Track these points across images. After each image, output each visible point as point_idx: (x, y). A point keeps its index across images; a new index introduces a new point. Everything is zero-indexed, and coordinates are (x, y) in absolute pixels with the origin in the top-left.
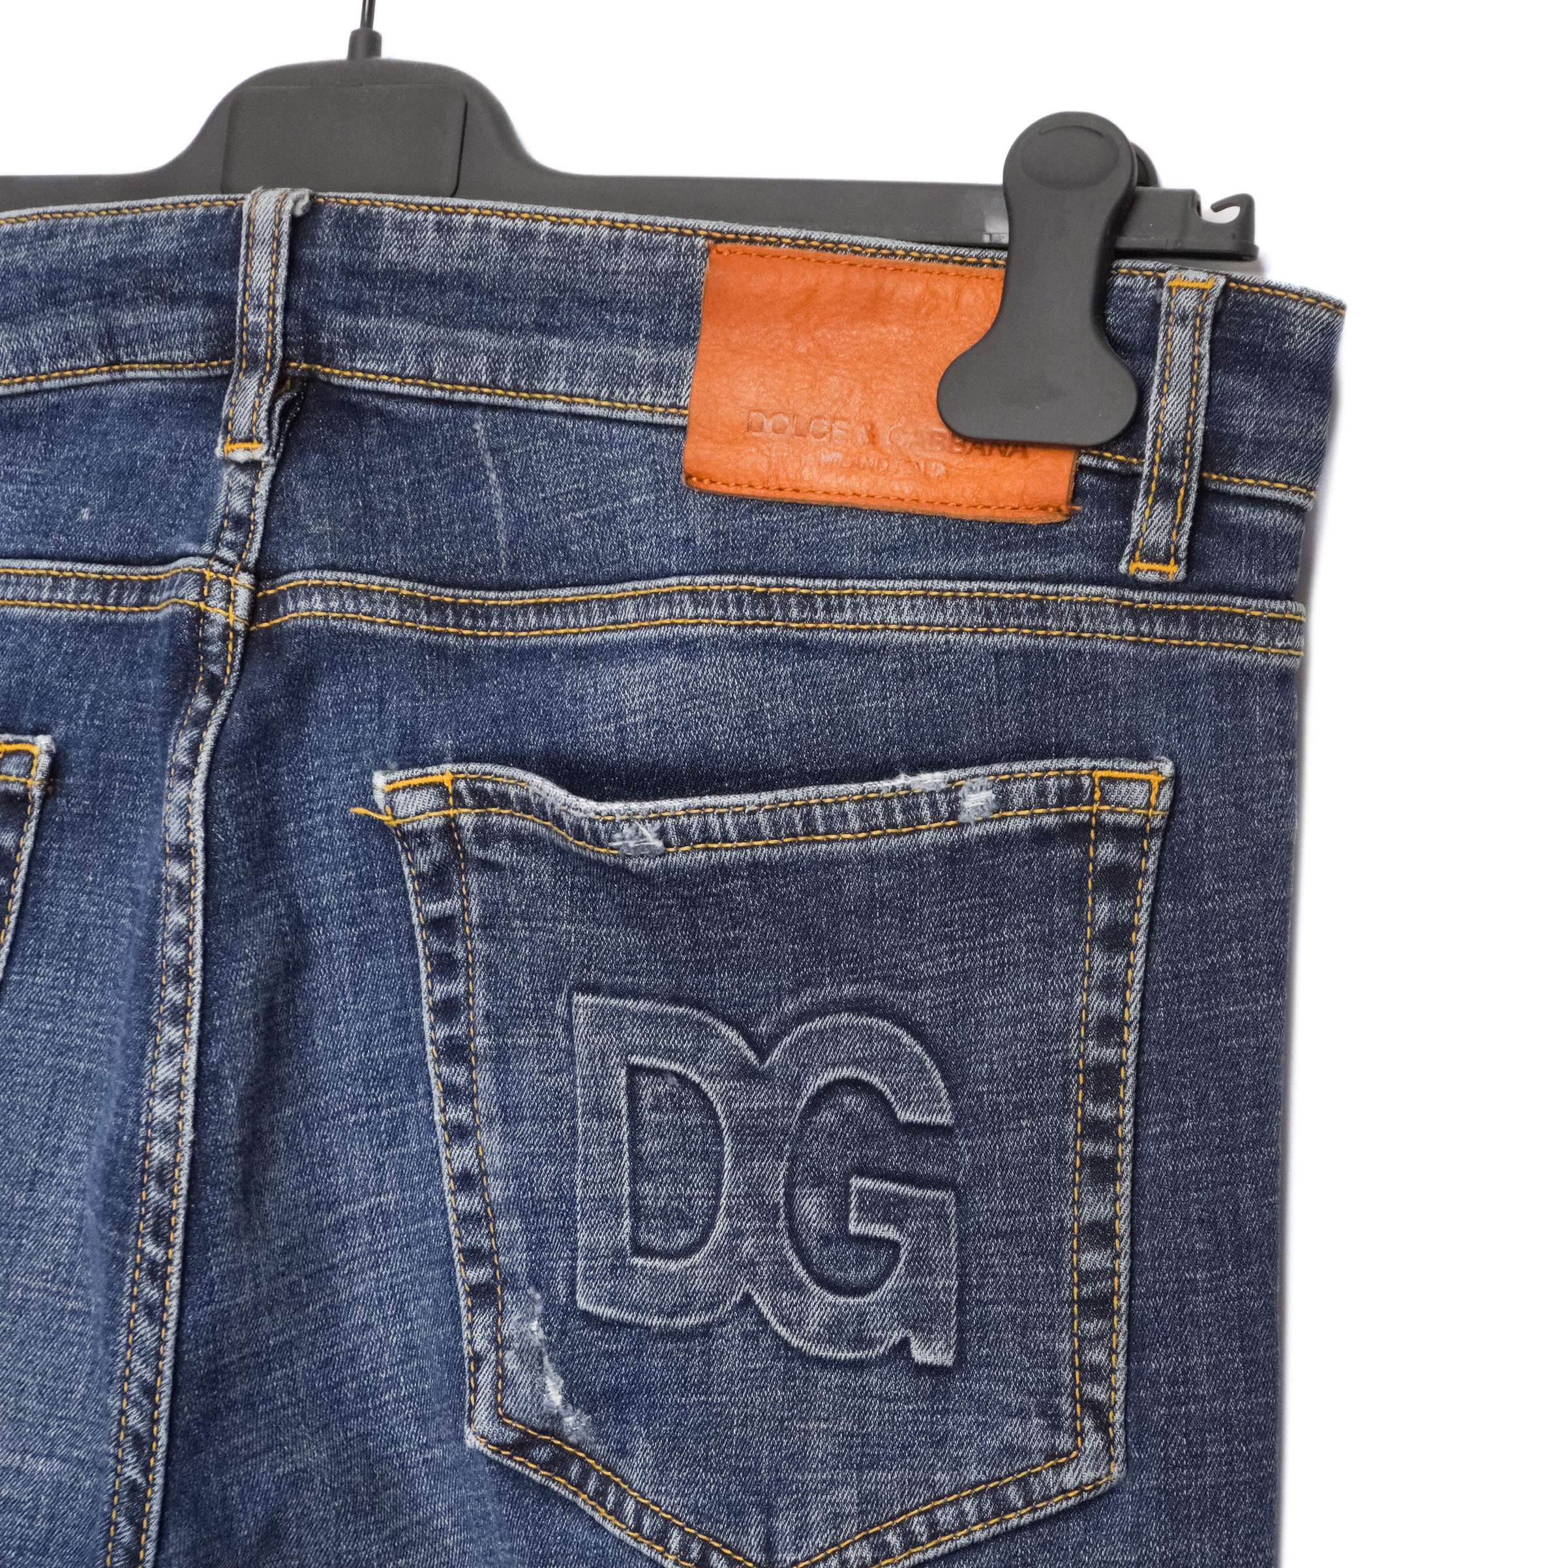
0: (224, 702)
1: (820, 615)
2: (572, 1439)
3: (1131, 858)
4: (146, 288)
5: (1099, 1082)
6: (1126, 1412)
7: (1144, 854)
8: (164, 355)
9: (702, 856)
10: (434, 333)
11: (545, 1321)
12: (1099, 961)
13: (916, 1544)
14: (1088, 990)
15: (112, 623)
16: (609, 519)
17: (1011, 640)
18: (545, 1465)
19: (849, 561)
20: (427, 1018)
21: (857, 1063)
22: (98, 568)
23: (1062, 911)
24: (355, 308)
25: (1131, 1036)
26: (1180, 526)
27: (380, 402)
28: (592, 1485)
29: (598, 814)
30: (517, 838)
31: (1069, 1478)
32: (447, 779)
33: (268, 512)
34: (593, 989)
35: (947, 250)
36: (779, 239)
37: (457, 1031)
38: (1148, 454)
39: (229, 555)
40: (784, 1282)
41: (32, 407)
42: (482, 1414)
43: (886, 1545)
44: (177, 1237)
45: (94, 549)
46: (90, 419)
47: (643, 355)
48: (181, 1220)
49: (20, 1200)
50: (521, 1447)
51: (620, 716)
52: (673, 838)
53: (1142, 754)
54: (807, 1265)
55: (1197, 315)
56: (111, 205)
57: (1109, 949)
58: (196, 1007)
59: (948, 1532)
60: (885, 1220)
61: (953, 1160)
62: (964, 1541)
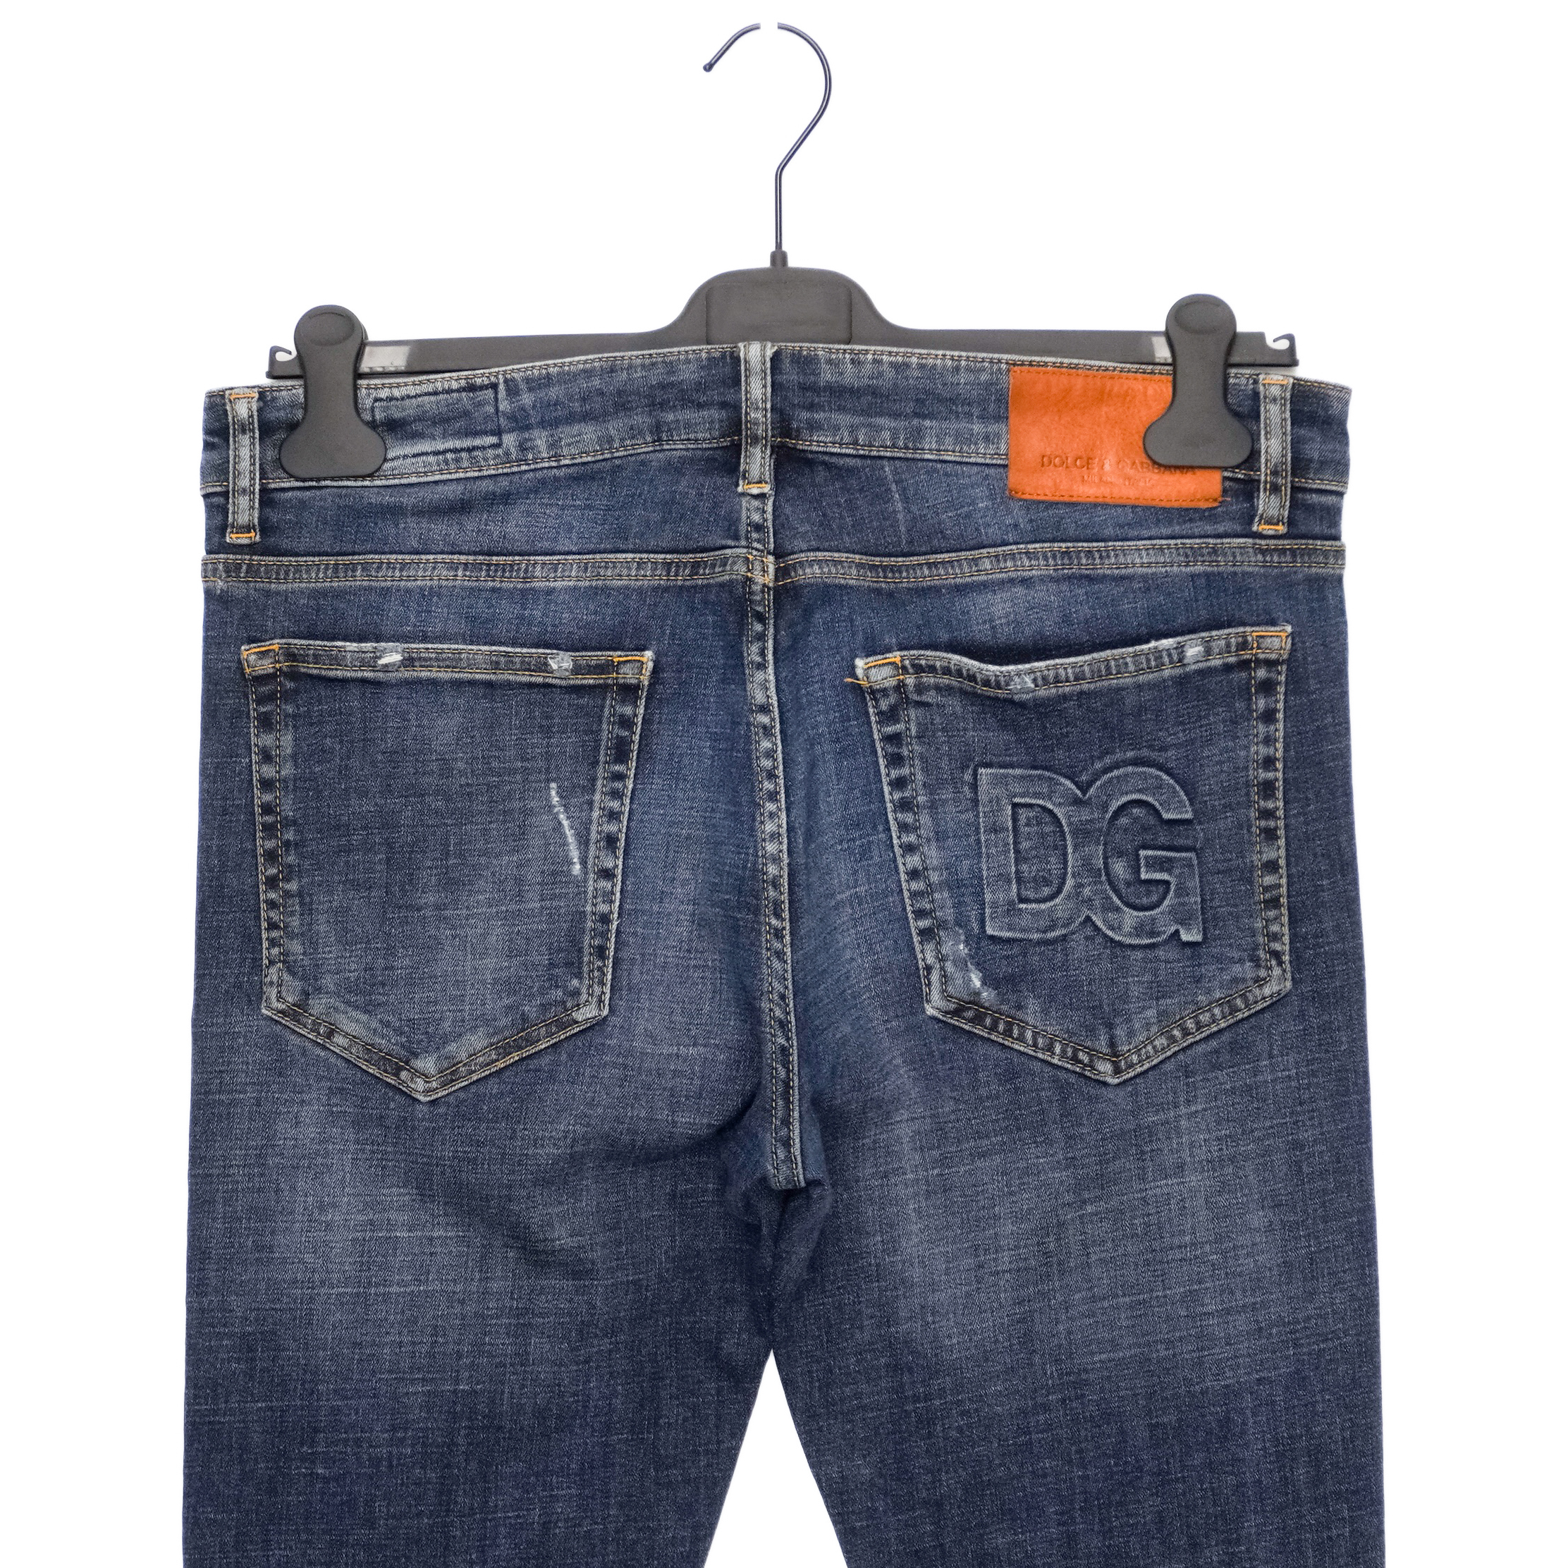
0: (771, 626)
1: (1098, 561)
2: (986, 1004)
3: (1273, 675)
4: (683, 400)
5: (1265, 790)
6: (1291, 956)
7: (1280, 673)
8: (692, 436)
9: (1054, 691)
10: (857, 420)
11: (967, 943)
12: (1262, 728)
13: (1190, 1034)
14: (1257, 744)
15: (674, 586)
16: (968, 516)
17: (1199, 568)
18: (971, 1021)
19: (1109, 531)
20: (886, 789)
21: (1140, 791)
22: (663, 556)
23: (1240, 705)
24: (811, 407)
25: (1279, 765)
26: (1283, 507)
27: (826, 458)
28: (1001, 1027)
29: (1002, 672)
30: (938, 688)
31: (1267, 991)
32: (898, 660)
33: (774, 521)
34: (988, 765)
35: (1136, 366)
36: (1046, 364)
37: (906, 794)
38: (1263, 470)
39: (759, 546)
40: (1109, 907)
41: (604, 467)
42: (936, 996)
43: (1173, 1036)
44: (786, 915)
45: (657, 545)
46: (638, 472)
47: (977, 427)
48: (787, 905)
49: (656, 908)
50: (957, 1013)
51: (991, 621)
52: (1040, 682)
53: (1273, 622)
54: (1120, 898)
55: (1282, 398)
56: (645, 352)
57: (1265, 722)
58: (783, 792)
59: (1206, 1025)
60: (1162, 870)
61: (1194, 837)
62: (1215, 1029)
